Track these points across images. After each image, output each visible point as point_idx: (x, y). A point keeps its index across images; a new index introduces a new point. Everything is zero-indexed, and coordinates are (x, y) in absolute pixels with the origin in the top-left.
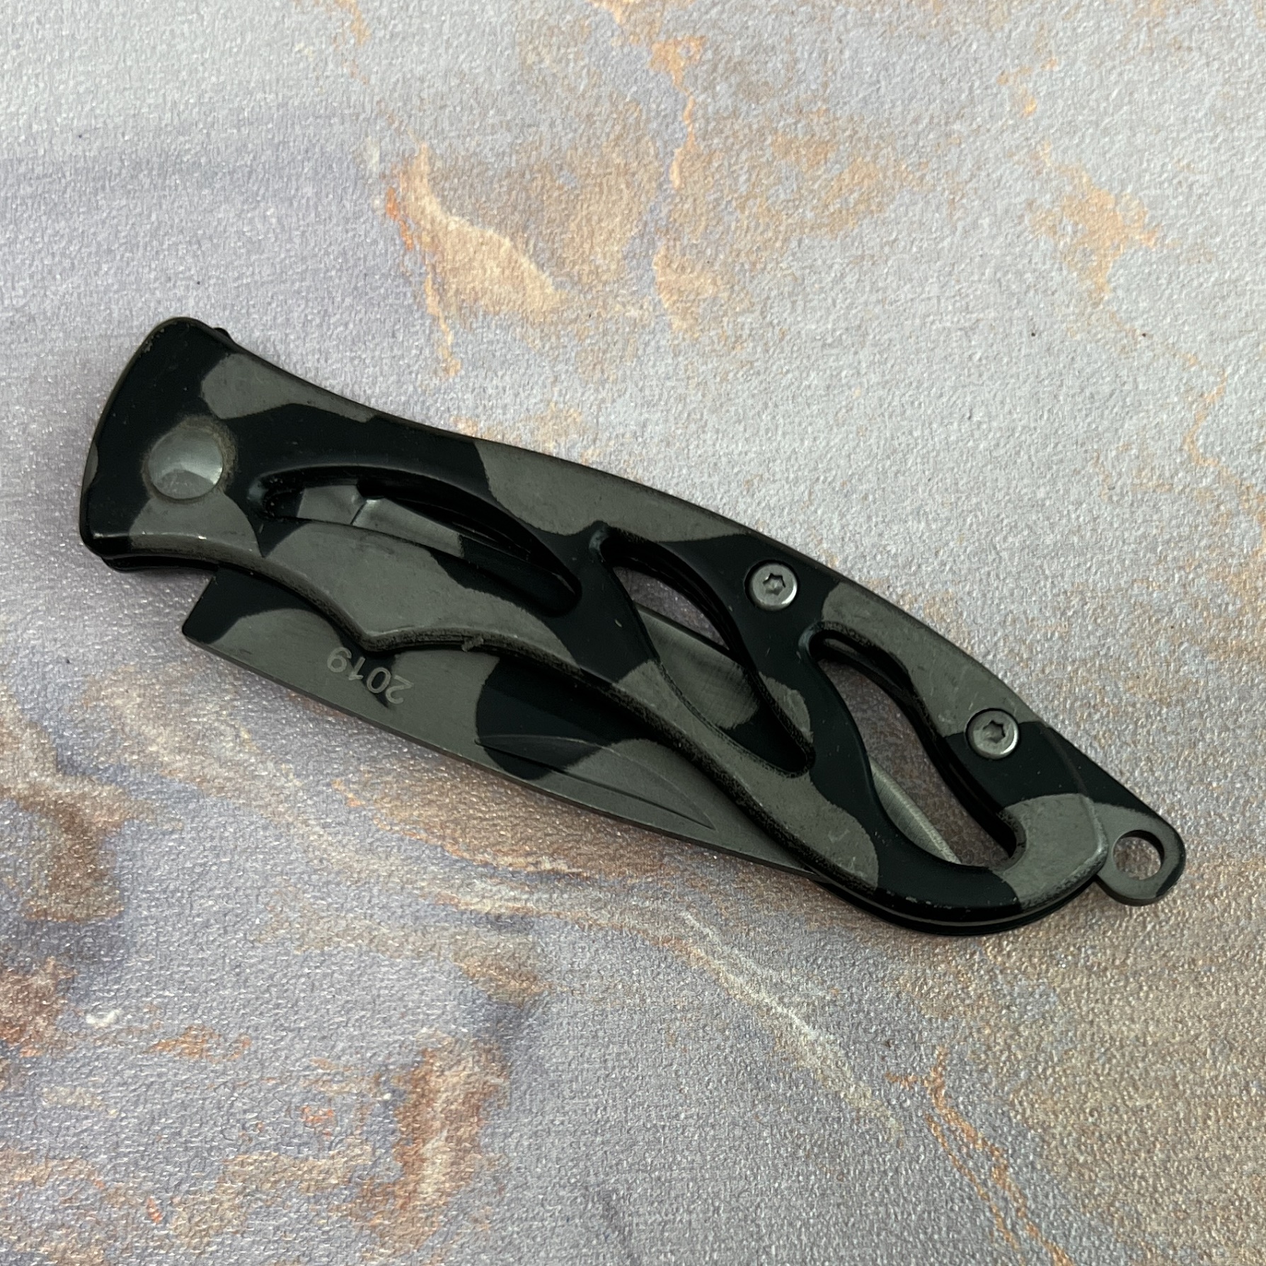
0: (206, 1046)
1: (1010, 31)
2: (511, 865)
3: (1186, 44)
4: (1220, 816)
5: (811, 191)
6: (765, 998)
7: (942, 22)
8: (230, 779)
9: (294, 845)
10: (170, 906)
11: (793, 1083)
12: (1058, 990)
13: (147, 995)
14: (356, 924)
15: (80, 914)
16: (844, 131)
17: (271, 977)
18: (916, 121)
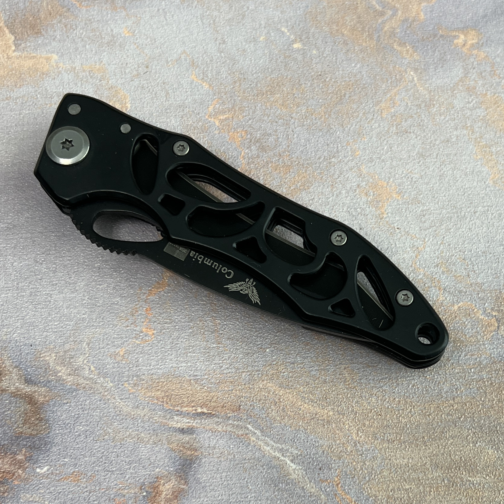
0: (80, 478)
1: (350, 128)
2: (187, 411)
3: (409, 131)
4: (430, 387)
5: (285, 182)
6: (277, 454)
7: (327, 125)
8: (88, 384)
9: (110, 407)
10: (67, 429)
11: (288, 484)
12: (378, 449)
13: (58, 461)
14: (133, 433)
15: (34, 432)
16: (295, 162)
17: (103, 453)
18: (319, 158)
